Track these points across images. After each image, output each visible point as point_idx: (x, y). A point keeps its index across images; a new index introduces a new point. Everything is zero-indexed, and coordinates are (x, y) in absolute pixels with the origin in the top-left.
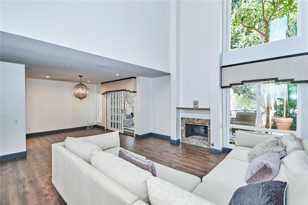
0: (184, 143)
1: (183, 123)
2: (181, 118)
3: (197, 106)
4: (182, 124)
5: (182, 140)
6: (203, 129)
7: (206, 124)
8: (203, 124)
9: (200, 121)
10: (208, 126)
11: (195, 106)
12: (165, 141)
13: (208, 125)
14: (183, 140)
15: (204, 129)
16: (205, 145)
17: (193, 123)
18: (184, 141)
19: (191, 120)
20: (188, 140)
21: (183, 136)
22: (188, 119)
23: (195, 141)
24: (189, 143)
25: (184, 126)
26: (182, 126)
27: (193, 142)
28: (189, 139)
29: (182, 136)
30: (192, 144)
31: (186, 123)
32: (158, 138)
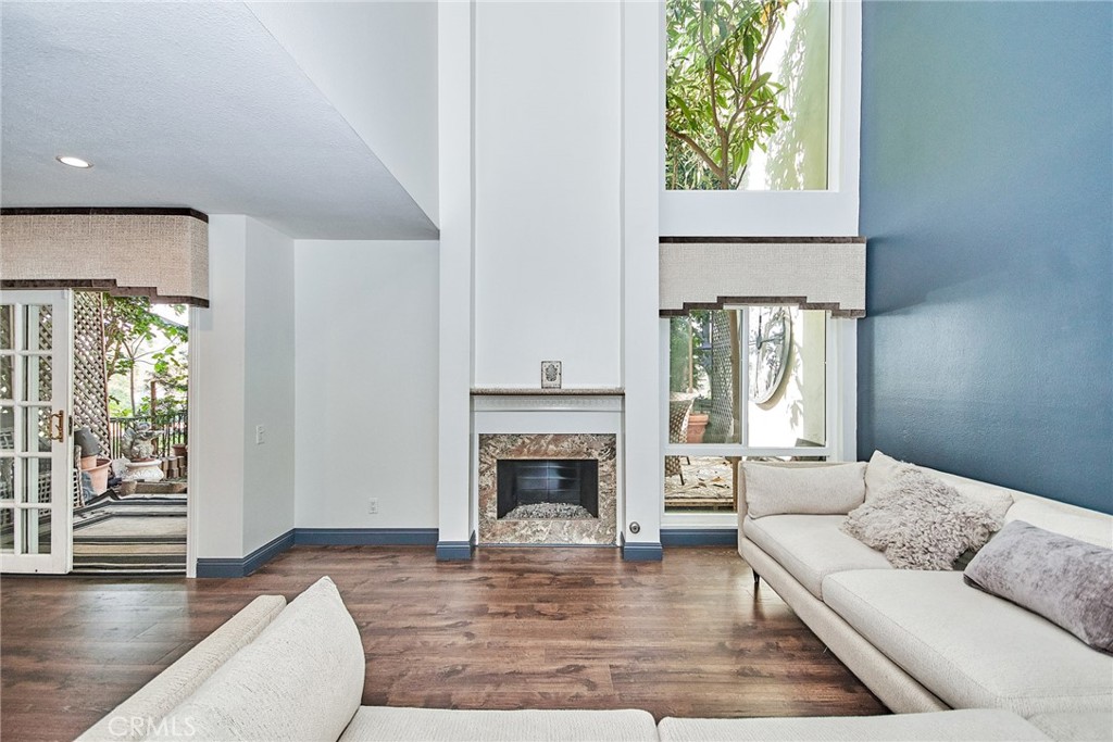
0: (492, 546)
1: (489, 460)
2: (481, 435)
3: (557, 382)
4: (481, 462)
5: (482, 536)
6: (554, 472)
7: (590, 454)
8: (578, 453)
9: (565, 444)
10: (600, 459)
11: (547, 383)
12: (404, 561)
13: (600, 454)
14: (488, 535)
15: (561, 472)
16: (589, 536)
17: (535, 452)
18: (494, 535)
19: (527, 441)
20: (515, 531)
21: (490, 514)
22: (514, 437)
23: (545, 526)
24: (517, 542)
25: (495, 470)
26: (482, 473)
27: (534, 533)
28: (515, 524)
29: (482, 515)
30: (532, 540)
31: (504, 457)
32: (349, 550)
